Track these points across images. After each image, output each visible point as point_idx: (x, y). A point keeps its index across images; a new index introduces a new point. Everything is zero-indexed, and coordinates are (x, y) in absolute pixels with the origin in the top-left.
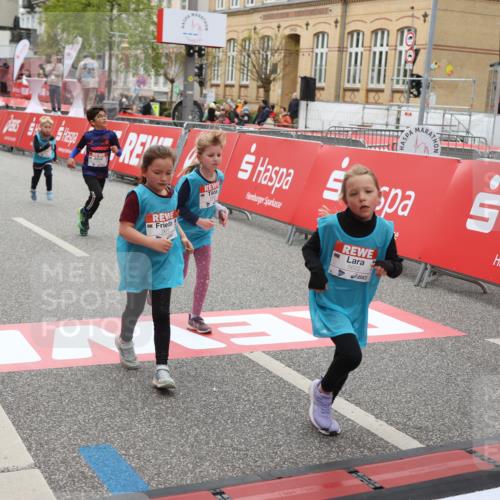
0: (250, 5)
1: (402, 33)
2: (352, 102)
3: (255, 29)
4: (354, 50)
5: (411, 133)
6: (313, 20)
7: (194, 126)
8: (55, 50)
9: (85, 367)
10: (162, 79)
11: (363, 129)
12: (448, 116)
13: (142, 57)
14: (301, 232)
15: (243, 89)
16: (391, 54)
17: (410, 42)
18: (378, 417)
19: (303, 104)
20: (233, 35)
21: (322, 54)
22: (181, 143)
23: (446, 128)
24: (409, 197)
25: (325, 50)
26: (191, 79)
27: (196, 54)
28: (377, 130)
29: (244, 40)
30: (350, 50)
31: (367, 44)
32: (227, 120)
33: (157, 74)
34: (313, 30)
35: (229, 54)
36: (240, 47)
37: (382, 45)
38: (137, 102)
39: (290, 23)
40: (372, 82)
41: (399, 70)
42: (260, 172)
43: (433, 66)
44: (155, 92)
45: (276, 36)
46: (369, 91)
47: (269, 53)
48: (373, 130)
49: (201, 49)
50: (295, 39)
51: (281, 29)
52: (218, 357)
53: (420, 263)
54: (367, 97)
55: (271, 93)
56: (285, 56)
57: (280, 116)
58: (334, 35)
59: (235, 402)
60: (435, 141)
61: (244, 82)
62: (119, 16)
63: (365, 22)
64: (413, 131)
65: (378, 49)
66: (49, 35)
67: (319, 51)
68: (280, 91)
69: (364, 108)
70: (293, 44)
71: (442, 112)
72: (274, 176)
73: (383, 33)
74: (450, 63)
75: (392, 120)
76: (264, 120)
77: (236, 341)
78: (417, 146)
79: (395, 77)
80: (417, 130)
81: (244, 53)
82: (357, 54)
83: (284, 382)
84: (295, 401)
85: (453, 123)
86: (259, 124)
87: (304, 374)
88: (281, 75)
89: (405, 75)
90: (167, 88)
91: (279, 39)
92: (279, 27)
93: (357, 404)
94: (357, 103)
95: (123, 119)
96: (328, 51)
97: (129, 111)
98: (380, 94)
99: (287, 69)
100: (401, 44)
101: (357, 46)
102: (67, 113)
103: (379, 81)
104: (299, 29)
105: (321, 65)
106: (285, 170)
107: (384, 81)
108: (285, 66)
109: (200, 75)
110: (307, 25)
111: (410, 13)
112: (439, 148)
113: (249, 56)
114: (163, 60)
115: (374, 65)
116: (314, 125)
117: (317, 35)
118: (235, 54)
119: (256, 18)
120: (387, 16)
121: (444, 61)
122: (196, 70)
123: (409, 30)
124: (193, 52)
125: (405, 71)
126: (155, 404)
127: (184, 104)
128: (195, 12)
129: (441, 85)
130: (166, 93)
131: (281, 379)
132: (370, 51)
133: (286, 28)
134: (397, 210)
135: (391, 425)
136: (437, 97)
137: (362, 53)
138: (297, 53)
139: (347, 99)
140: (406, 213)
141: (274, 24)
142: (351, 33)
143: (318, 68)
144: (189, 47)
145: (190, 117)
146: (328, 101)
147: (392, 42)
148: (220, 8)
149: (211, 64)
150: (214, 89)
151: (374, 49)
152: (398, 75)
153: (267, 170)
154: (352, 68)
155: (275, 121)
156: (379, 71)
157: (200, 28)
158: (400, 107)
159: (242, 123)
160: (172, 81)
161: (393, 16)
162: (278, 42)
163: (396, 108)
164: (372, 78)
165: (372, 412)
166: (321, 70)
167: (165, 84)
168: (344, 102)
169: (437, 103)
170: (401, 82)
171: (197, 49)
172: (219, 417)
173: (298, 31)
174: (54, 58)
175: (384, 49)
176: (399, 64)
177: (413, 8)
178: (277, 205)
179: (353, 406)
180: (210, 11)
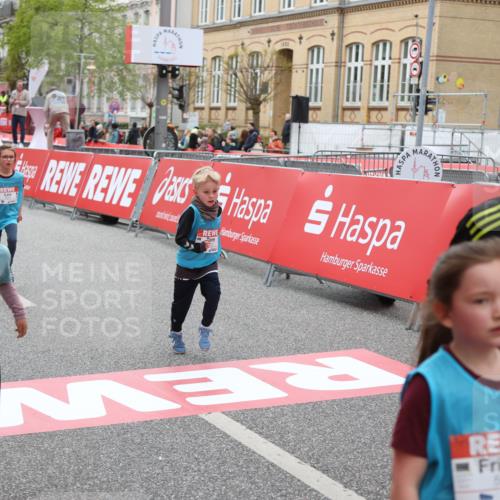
0: (237, 19)
1: (407, 44)
2: (352, 123)
3: (243, 44)
4: (353, 64)
5: (408, 155)
6: (306, 33)
7: (167, 155)
8: (20, 74)
9: (12, 437)
10: (139, 103)
11: (364, 152)
12: (457, 135)
13: (116, 79)
14: (281, 272)
15: (230, 112)
16: (395, 67)
17: (415, 54)
18: (346, 485)
19: (295, 126)
20: (218, 53)
21: (317, 70)
22: (150, 175)
23: (456, 148)
24: (398, 228)
25: (320, 66)
26: (163, 102)
27: (170, 75)
28: (379, 153)
29: (231, 58)
30: (348, 65)
31: (367, 57)
32: (211, 148)
33: (134, 99)
34: (306, 44)
35: (214, 73)
36: (226, 66)
37: (384, 58)
38: (110, 130)
39: (283, 37)
40: (374, 100)
41: (403, 85)
42: (236, 204)
43: (441, 79)
44: (132, 118)
45: (266, 52)
46: (371, 109)
47: (258, 71)
48: (374, 154)
49: (174, 69)
50: (287, 54)
51: (271, 44)
52: (169, 420)
53: (412, 302)
54: (369, 117)
55: (261, 115)
56: (276, 74)
57: (271, 140)
58: (330, 49)
59: (182, 474)
60: (436, 163)
61: (232, 104)
62: (90, 34)
63: (365, 34)
64: (411, 153)
65: (379, 63)
66: (13, 59)
67: (314, 67)
68: (270, 113)
69: (364, 129)
70: (285, 59)
71: (451, 130)
72: (251, 208)
73: (385, 45)
74: (460, 75)
75: (396, 141)
76: (252, 146)
77: (192, 400)
78: (415, 169)
79: (400, 93)
80: (415, 152)
81: (231, 72)
82: (356, 69)
83: (243, 446)
84: (252, 469)
85: (463, 143)
86: (246, 150)
87: (266, 438)
88: (272, 94)
89: (411, 91)
90: (145, 114)
91: (269, 55)
92: (269, 42)
93: (324, 472)
94: (357, 123)
95: (87, 150)
96: (325, 67)
97: (101, 140)
98: (383, 112)
99: (280, 88)
100: (406, 56)
101: (357, 60)
102: (28, 144)
103: (381, 99)
104: (291, 43)
105: (317, 83)
106: (262, 202)
107: (387, 98)
108: (277, 84)
109: (180, 97)
110: (301, 38)
111: (414, 22)
112: (441, 171)
113: (236, 75)
114: (141, 82)
115: (375, 81)
116: (308, 150)
117: (311, 49)
118: (221, 73)
119: (244, 32)
120: (390, 26)
121: (454, 74)
122: (176, 92)
123: (414, 41)
124: (165, 72)
125: (411, 86)
126: (88, 479)
127: (156, 131)
128: (168, 28)
129: (449, 101)
130: (144, 119)
131: (240, 443)
132: (371, 65)
133: (277, 42)
134: (385, 243)
135: (361, 495)
136: (448, 114)
137: (362, 68)
138: (290, 70)
139: (347, 119)
140: (395, 246)
141: (263, 38)
142: (349, 46)
143: (313, 85)
144: (161, 67)
145: (164, 145)
146: (326, 122)
147: (395, 54)
148: (204, 23)
149: (194, 84)
150: (197, 113)
151: (375, 63)
152: (403, 91)
153: (243, 202)
154: (351, 84)
155: (264, 146)
156: (382, 87)
157: (173, 45)
158: (404, 126)
159: (228, 149)
160: (150, 105)
161: (396, 26)
162: (269, 58)
163: (399, 128)
164: (374, 95)
165: (340, 479)
166: (316, 88)
167: (143, 108)
168: (343, 122)
169: (446, 121)
170: (406, 98)
171: (170, 69)
172: (162, 492)
173: (291, 46)
174: (20, 83)
175: (387, 63)
176: (404, 79)
177: (416, 16)
178: (254, 241)
179: (319, 473)
180: (193, 27)
